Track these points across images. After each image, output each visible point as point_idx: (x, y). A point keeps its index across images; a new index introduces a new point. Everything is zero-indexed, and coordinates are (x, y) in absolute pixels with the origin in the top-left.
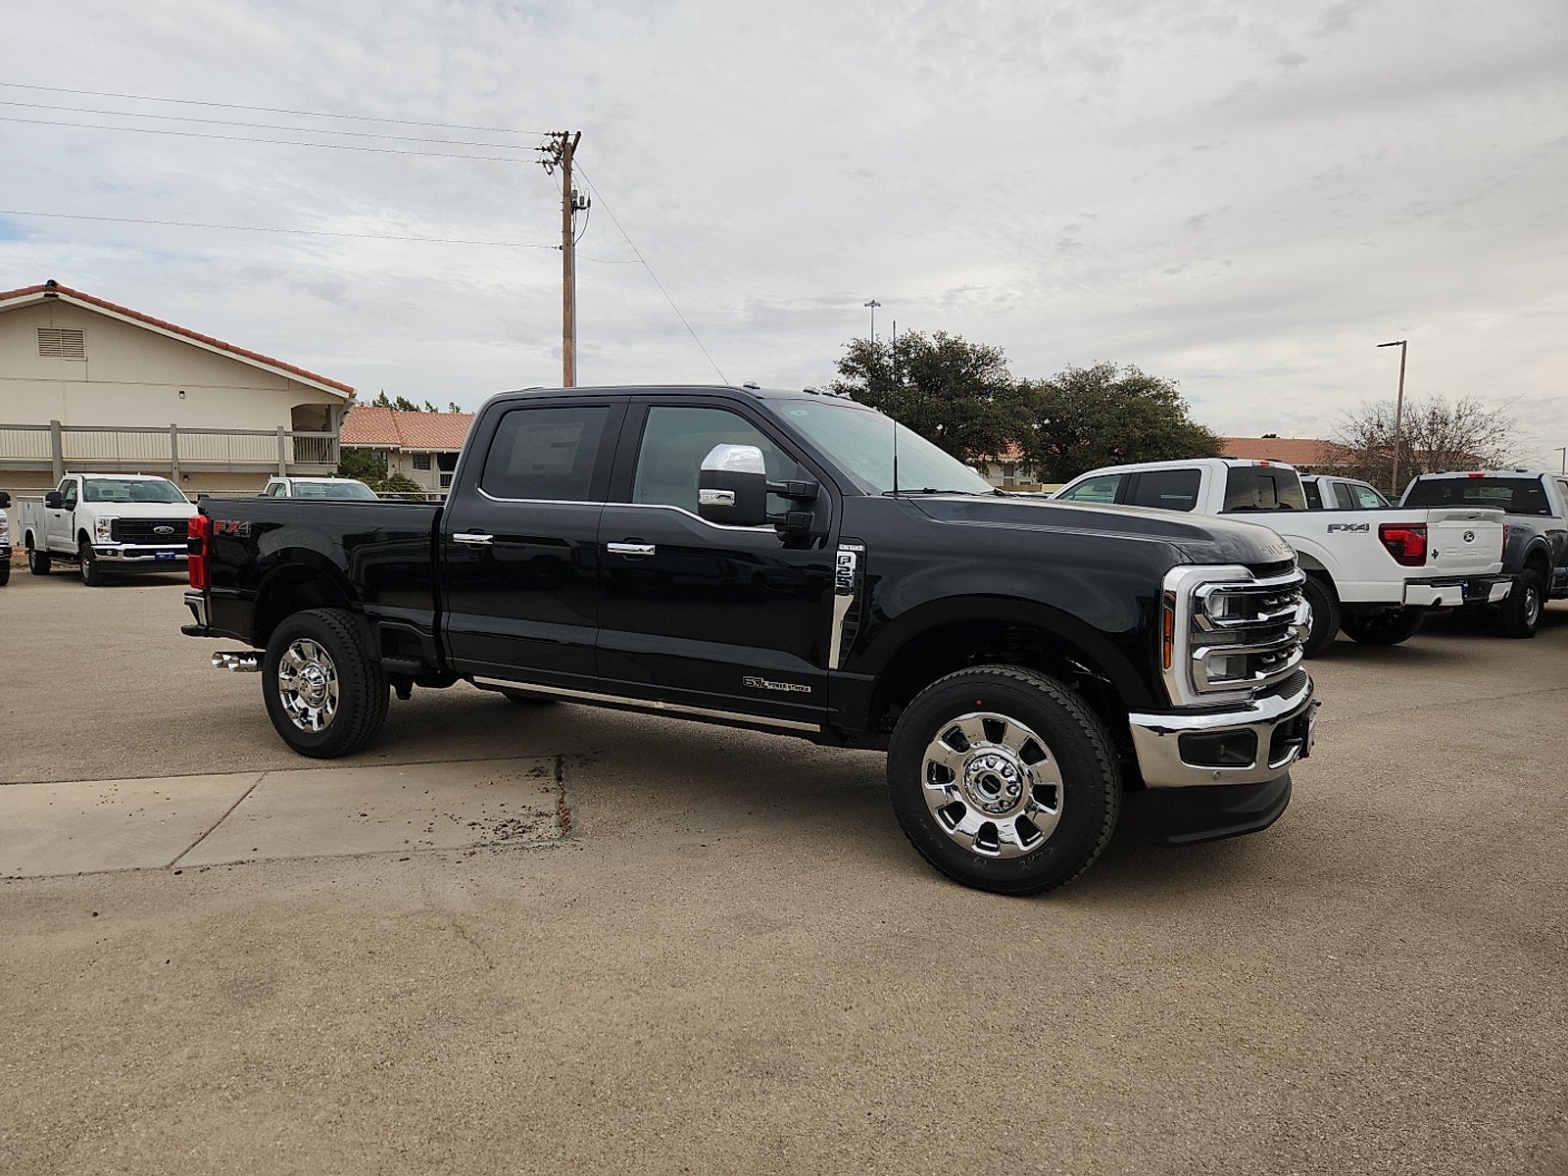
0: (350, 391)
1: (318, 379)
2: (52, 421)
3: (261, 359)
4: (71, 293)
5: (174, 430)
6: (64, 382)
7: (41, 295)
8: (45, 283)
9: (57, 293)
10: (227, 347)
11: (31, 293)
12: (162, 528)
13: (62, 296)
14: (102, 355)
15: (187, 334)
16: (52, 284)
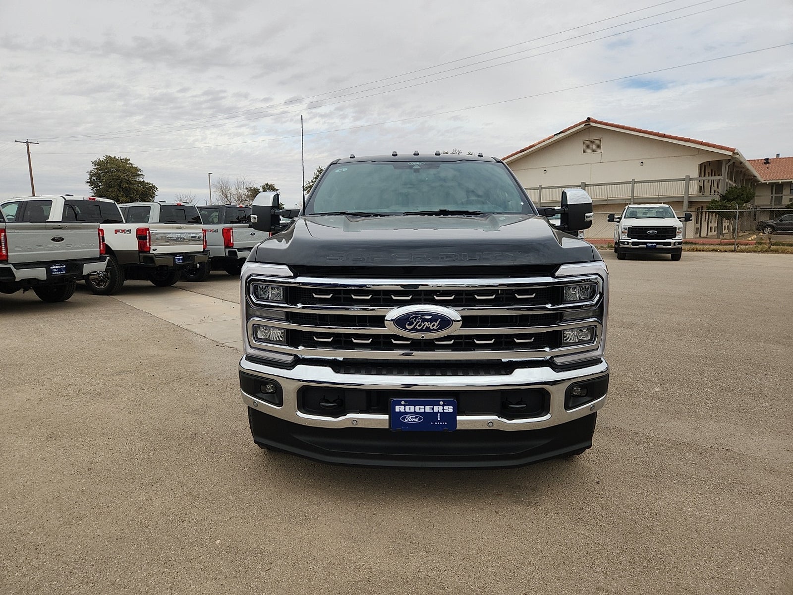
0: (732, 150)
1: (714, 146)
2: (582, 183)
3: (682, 139)
4: (596, 122)
5: (634, 182)
6: (591, 164)
7: (583, 125)
8: (586, 119)
9: (590, 123)
10: (664, 136)
11: (580, 125)
12: (651, 231)
13: (592, 124)
14: (610, 149)
15: (645, 132)
16: (589, 119)
